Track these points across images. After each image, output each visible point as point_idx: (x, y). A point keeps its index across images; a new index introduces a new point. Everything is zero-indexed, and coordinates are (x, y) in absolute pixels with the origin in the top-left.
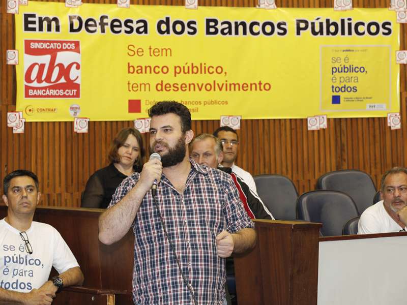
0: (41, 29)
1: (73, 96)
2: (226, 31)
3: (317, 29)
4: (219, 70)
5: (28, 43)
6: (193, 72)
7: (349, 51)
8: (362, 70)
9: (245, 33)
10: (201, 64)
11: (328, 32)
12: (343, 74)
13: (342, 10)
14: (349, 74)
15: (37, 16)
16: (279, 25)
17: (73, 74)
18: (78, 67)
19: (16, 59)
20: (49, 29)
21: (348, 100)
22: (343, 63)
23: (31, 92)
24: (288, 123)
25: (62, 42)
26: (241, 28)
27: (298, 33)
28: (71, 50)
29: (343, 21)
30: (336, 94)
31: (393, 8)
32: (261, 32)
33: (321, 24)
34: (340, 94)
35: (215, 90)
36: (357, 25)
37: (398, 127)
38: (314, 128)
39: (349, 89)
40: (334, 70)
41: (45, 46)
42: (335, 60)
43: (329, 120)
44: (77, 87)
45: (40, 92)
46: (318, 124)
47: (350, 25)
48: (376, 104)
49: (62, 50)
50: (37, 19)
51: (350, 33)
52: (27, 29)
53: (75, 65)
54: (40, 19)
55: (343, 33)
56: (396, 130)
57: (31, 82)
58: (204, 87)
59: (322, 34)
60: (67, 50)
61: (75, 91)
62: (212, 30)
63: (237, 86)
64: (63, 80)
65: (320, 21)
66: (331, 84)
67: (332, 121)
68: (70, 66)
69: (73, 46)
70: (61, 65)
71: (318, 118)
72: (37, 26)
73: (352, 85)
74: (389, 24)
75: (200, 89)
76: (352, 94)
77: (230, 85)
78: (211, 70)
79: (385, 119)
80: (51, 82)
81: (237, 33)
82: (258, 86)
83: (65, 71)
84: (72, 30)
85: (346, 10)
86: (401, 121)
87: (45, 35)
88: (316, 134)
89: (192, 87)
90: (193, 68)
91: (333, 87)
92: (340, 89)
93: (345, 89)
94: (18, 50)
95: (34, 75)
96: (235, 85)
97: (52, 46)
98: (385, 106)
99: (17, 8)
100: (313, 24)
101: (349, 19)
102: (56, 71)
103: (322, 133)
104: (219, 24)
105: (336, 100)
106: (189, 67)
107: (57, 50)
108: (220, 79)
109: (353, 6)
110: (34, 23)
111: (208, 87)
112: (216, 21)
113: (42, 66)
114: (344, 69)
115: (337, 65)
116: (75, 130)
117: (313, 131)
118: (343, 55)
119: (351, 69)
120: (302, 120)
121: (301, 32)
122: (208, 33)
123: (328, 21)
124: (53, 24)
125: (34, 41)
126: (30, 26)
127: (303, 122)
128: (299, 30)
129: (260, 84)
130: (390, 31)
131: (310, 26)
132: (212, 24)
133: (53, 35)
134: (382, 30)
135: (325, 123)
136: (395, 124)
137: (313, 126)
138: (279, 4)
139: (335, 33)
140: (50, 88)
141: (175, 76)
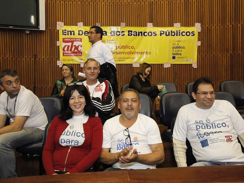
0: (68, 35)
1: (80, 56)
2: (135, 35)
3: (168, 34)
4: (132, 47)
5: (63, 39)
6: (123, 48)
7: (179, 41)
8: (184, 48)
9: (142, 35)
10: (126, 46)
11: (172, 35)
12: (176, 49)
13: (177, 28)
14: (179, 49)
15: (67, 30)
16: (154, 33)
17: (80, 49)
18: (81, 46)
19: (60, 44)
20: (71, 34)
21: (178, 58)
22: (177, 45)
23: (65, 54)
24: (157, 65)
25: (75, 39)
26: (140, 34)
27: (161, 35)
28: (79, 41)
29: (177, 31)
30: (174, 56)
31: (196, 27)
32: (148, 35)
33: (169, 32)
34: (175, 56)
35: (131, 54)
36: (182, 33)
37: (196, 67)
38: (166, 67)
39: (179, 54)
40: (173, 48)
41: (69, 40)
42: (174, 44)
43: (171, 64)
44: (81, 53)
45: (68, 54)
46: (167, 66)
47: (179, 32)
48: (188, 59)
49: (75, 41)
50: (67, 31)
51: (179, 35)
52: (63, 34)
53: (80, 46)
54: (68, 31)
55: (177, 35)
56: (195, 68)
57: (65, 51)
58: (127, 53)
59: (169, 36)
60: (77, 41)
61: (80, 54)
62: (130, 34)
63: (139, 53)
64: (76, 51)
65: (169, 31)
66: (172, 52)
67: (172, 65)
68: (79, 46)
69: (79, 40)
70: (75, 46)
71: (167, 64)
72: (67, 33)
73: (180, 53)
74: (194, 32)
75: (126, 54)
76: (179, 56)
77: (136, 52)
78: (130, 47)
79: (192, 64)
80: (72, 51)
81: (139, 35)
82: (146, 53)
83: (77, 48)
84: (79, 34)
85: (178, 28)
86: (197, 65)
87: (69, 36)
88: (167, 69)
89: (123, 53)
90: (123, 47)
91: (173, 53)
92: (175, 54)
93: (177, 54)
94: (60, 41)
95: (66, 49)
96: (138, 52)
97: (72, 40)
98: (191, 60)
99: (60, 28)
100: (166, 32)
101: (179, 31)
102: (74, 48)
103: (168, 69)
104: (133, 32)
105: (174, 58)
106: (121, 47)
107: (74, 41)
108: (133, 50)
109: (181, 26)
110: (66, 32)
111: (128, 53)
112: (132, 32)
113: (69, 46)
114: (177, 47)
115: (174, 46)
116: (81, 66)
117: (166, 68)
118: (177, 43)
119: (179, 47)
120: (161, 64)
121: (162, 35)
122: (129, 35)
123: (171, 31)
124: (72, 33)
125: (66, 38)
126: (64, 33)
127: (162, 65)
128: (161, 34)
129: (147, 52)
130: (194, 35)
131: (165, 33)
132: (130, 32)
133: (72, 36)
134: (191, 34)
135: (170, 65)
136: (195, 66)
137: (166, 66)
138: (154, 26)
139: (174, 36)
140: (71, 53)
141: (117, 49)
